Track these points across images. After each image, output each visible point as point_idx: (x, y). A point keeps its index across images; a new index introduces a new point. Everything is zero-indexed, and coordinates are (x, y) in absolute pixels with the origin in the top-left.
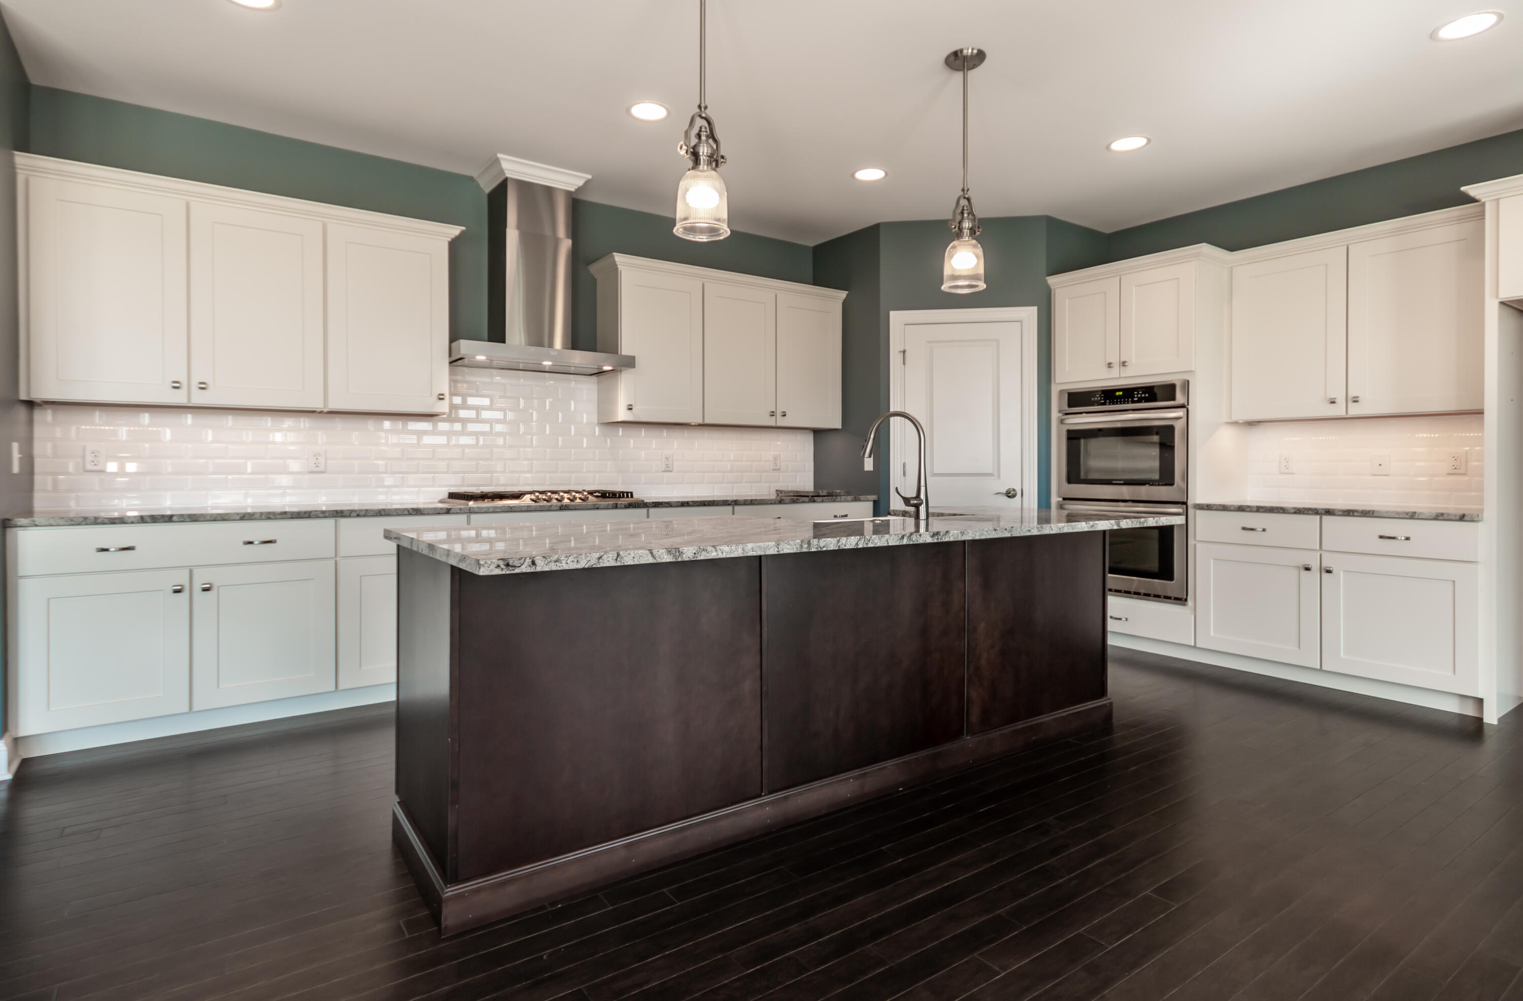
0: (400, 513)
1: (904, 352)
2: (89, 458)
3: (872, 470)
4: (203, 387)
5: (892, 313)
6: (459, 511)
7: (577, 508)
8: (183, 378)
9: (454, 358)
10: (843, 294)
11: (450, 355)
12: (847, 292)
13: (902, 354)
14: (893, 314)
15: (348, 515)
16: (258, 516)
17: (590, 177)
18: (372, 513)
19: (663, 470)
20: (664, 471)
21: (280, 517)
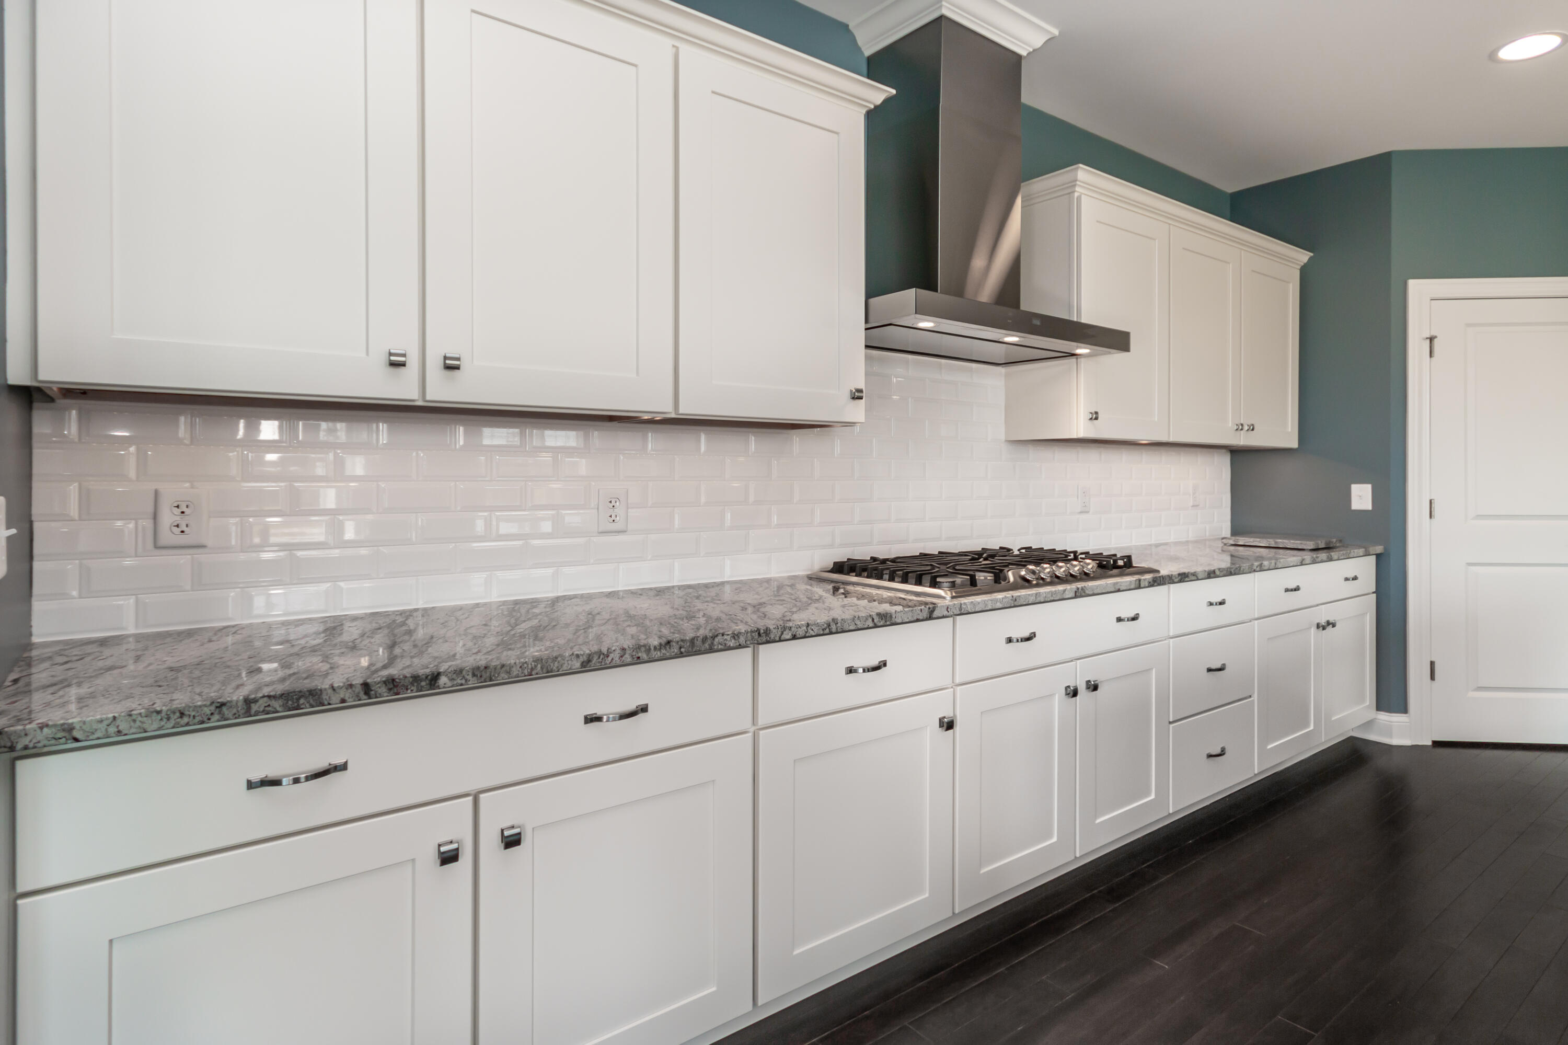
0: (860, 625)
1: (1431, 339)
2: (168, 517)
3: (1370, 508)
4: (451, 366)
5: (1412, 283)
6: (946, 613)
7: (1096, 592)
8: (409, 346)
9: (869, 326)
10: (1304, 256)
11: (867, 321)
12: (1312, 254)
13: (1428, 341)
14: (1414, 285)
15: (777, 639)
16: (615, 656)
17: (1056, 32)
18: (816, 630)
19: (1079, 511)
20: (1081, 512)
21: (658, 654)
